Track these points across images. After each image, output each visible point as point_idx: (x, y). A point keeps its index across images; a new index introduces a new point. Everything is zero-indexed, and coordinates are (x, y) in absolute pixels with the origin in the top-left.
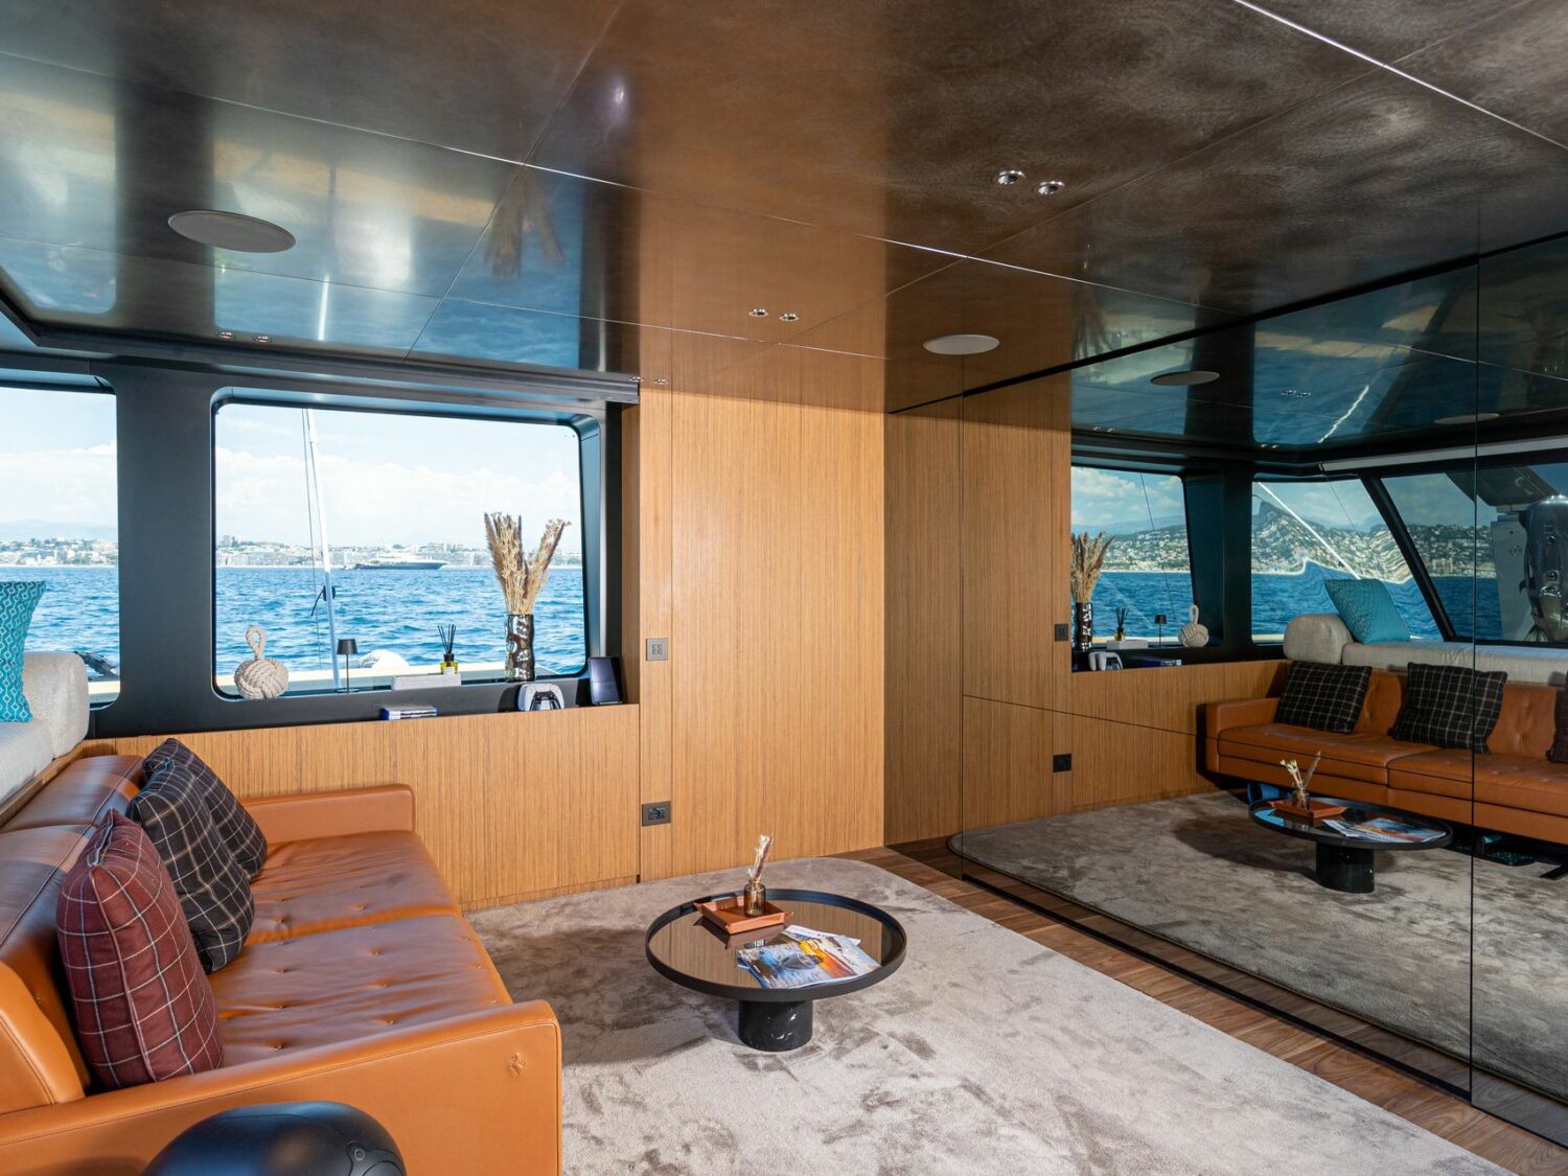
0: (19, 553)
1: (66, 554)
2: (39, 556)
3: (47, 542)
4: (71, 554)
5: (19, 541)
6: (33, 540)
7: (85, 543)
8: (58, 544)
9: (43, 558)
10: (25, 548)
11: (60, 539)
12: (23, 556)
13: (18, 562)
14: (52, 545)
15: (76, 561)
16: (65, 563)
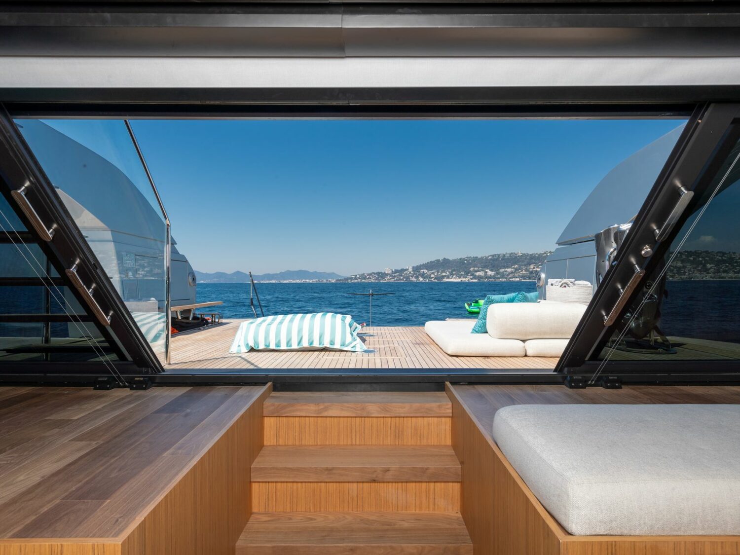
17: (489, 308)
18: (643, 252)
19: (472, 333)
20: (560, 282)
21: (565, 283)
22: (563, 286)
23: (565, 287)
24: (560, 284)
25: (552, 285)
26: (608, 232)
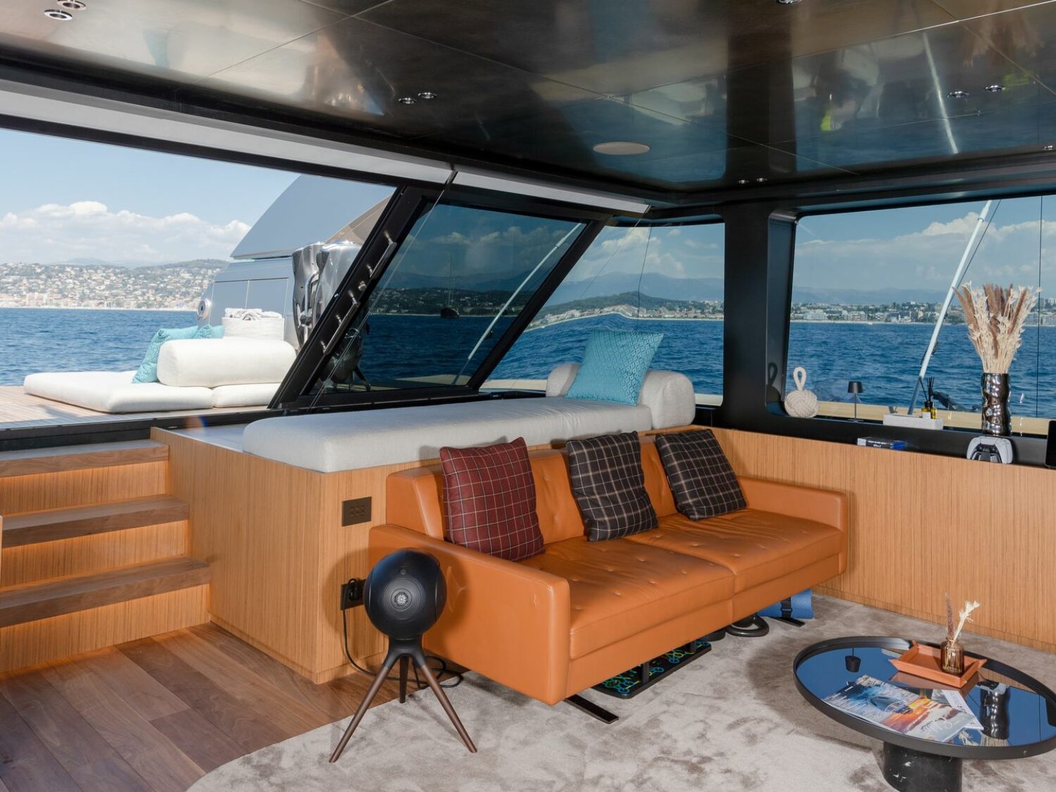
0: (886, 314)
1: (917, 314)
2: (899, 316)
3: (904, 305)
4: (921, 314)
5: (885, 304)
6: (894, 304)
7: (930, 306)
8: (911, 306)
9: (902, 317)
10: (890, 310)
11: (913, 303)
12: (889, 316)
13: (886, 321)
14: (907, 307)
15: (924, 320)
16: (917, 321)
17: (162, 347)
18: (359, 288)
19: (133, 383)
20: (243, 313)
21: (250, 315)
22: (247, 318)
23: (250, 319)
24: (243, 315)
25: (231, 316)
26: (307, 251)
